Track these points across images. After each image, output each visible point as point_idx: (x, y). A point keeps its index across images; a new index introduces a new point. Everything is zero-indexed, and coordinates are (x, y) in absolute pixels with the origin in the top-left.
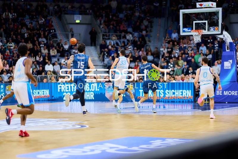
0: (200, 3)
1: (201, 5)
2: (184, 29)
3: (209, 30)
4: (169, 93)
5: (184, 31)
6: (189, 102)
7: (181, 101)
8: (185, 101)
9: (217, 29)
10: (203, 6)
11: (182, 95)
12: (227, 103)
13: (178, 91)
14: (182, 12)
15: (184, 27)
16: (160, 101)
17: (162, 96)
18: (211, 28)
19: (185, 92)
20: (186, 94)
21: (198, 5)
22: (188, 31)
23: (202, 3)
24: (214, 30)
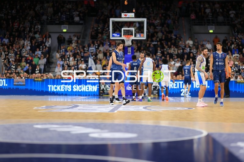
0: (125, 14)
1: (126, 15)
2: (113, 35)
3: (135, 36)
4: (76, 88)
5: (113, 36)
6: (94, 95)
7: (88, 95)
8: (91, 95)
9: (142, 35)
10: (127, 16)
11: (88, 89)
12: (129, 96)
13: (85, 86)
14: (111, 20)
15: (113, 32)
16: (68, 94)
17: (70, 90)
18: (138, 34)
19: (91, 87)
20: (92, 89)
21: (123, 15)
22: (117, 36)
23: (127, 14)
24: (140, 36)
